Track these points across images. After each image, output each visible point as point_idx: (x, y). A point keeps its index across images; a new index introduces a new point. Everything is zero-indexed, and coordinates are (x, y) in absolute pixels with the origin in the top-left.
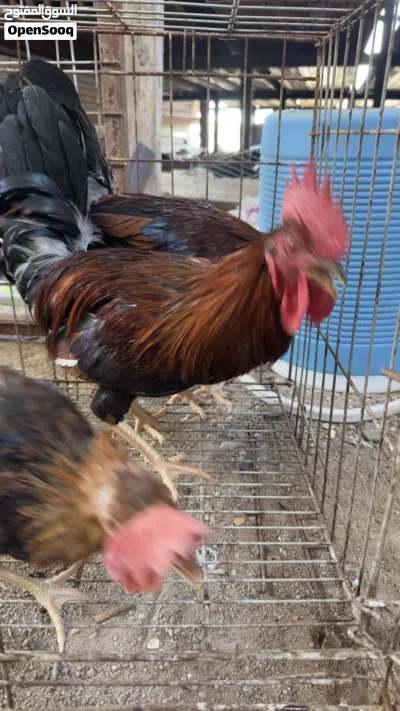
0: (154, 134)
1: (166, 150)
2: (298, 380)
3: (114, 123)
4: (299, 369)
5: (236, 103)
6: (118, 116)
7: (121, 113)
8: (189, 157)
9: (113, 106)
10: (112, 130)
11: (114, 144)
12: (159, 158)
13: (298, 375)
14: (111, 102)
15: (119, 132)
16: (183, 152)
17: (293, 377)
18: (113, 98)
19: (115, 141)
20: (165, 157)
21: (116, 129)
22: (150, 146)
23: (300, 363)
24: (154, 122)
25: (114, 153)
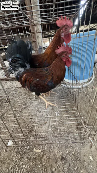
2: (70, 82)
4: (70, 80)
7: (36, 41)
9: (34, 40)
12: (43, 48)
13: (69, 81)
15: (36, 44)
17: (69, 82)
18: (34, 38)
19: (35, 46)
20: (44, 47)
22: (41, 46)
23: (70, 79)
25: (35, 48)
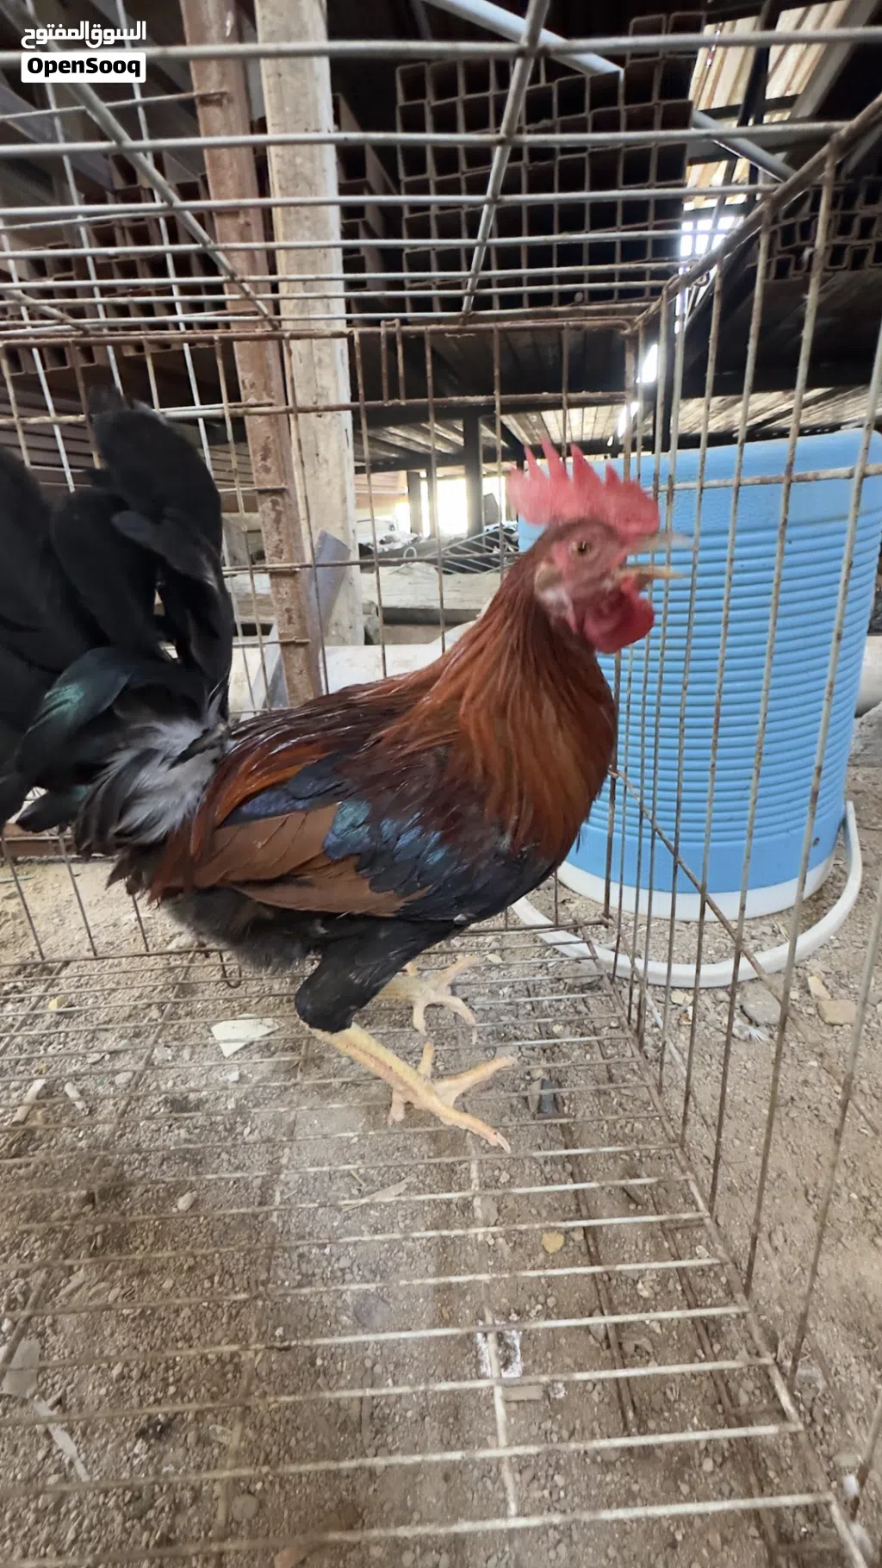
0: (345, 519)
1: (366, 539)
3: (275, 503)
5: (459, 470)
6: (279, 492)
7: (283, 486)
8: (398, 546)
9: (270, 476)
10: (273, 515)
11: (276, 537)
12: (355, 556)
14: (267, 470)
15: (284, 519)
16: (389, 540)
17: (614, 909)
18: (269, 463)
19: (279, 533)
20: (363, 548)
21: (279, 514)
22: (339, 537)
24: (344, 501)
